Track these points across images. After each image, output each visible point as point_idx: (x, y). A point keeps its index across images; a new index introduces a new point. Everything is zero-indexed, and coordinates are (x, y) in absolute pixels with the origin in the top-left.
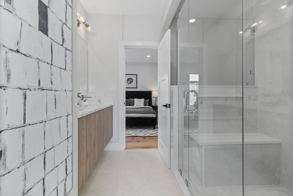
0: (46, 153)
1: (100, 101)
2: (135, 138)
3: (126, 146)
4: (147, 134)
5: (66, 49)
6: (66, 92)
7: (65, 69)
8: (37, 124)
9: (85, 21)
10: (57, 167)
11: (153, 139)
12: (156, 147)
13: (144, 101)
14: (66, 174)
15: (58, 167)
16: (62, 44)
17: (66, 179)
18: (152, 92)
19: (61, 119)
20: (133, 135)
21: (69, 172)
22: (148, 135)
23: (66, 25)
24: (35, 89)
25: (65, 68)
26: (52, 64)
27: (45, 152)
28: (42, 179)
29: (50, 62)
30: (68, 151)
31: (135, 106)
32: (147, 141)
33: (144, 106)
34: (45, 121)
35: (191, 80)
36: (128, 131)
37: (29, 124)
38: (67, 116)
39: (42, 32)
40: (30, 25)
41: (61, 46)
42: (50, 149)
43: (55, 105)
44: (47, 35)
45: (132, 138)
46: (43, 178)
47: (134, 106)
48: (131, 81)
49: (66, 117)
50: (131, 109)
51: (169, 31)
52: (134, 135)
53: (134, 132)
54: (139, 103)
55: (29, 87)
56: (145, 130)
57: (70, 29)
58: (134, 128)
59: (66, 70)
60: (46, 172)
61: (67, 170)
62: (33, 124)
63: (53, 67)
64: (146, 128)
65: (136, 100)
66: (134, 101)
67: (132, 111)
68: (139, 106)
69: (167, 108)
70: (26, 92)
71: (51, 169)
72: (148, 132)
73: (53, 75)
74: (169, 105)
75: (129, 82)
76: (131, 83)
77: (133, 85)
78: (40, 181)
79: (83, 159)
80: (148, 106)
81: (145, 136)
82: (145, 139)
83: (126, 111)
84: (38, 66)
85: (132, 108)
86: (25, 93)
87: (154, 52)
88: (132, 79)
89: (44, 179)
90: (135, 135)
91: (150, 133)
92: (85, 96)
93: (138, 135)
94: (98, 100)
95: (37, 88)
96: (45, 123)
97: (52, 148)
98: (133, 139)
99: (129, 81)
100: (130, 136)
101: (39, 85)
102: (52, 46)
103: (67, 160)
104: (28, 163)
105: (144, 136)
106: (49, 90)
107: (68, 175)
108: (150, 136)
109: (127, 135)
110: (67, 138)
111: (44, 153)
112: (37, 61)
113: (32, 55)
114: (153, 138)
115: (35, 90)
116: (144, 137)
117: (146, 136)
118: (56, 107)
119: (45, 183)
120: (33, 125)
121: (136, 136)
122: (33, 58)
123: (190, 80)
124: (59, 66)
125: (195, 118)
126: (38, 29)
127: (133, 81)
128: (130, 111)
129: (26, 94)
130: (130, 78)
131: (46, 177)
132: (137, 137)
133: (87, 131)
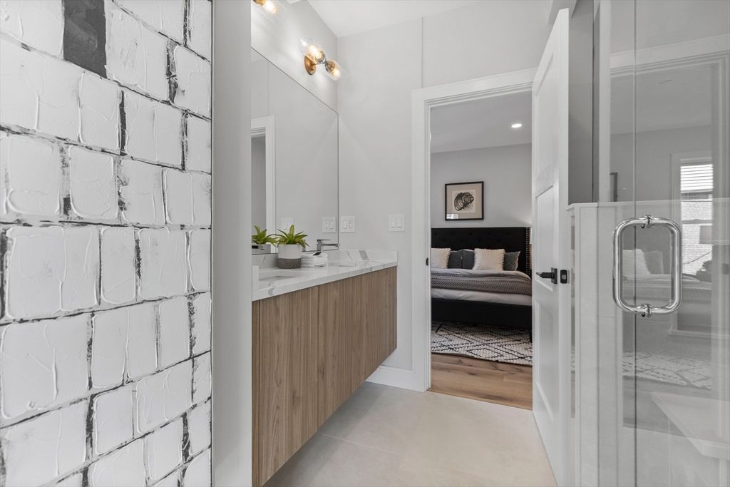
0: (95, 400)
1: (364, 255)
2: (464, 360)
3: (432, 380)
4: (504, 353)
5: (186, 113)
6: (184, 231)
7: (180, 168)
8: (55, 318)
9: (324, 56)
10: (143, 436)
11: (520, 375)
12: (527, 403)
13: (502, 256)
14: (186, 454)
15: (147, 437)
16: (166, 98)
17: (184, 471)
18: (529, 229)
19: (162, 305)
20: (462, 351)
21: (200, 450)
22: (506, 357)
23: (186, 46)
24: (47, 223)
25: (183, 165)
26: (123, 154)
27: (93, 396)
28: (78, 469)
29: (116, 147)
30: (192, 393)
31: (475, 270)
32: (502, 377)
33: (504, 269)
34: (93, 311)
35: (685, 187)
36: (451, 337)
37: (19, 320)
38: (192, 295)
39: (80, 66)
40: (25, 47)
41: (165, 106)
42: (114, 389)
43: (139, 266)
44: (103, 74)
45: (457, 359)
46: (83, 467)
47: (475, 268)
48: (467, 200)
49: (186, 301)
50: (462, 279)
51: (564, 15)
52: (465, 353)
53: (465, 342)
54: (488, 260)
55: (18, 218)
56: (501, 340)
57: (203, 58)
58: (469, 332)
59: (184, 169)
60: (96, 453)
61: (189, 446)
62: (39, 320)
63: (126, 162)
64: (507, 336)
65: (480, 253)
66: (473, 254)
67: (462, 284)
68: (489, 268)
69: (556, 283)
70: (8, 232)
71: (118, 444)
72: (509, 347)
73: (130, 184)
74: (564, 272)
75: (461, 205)
76: (465, 205)
77: (473, 210)
78: (67, 477)
79: (278, 407)
80: (518, 269)
81: (497, 361)
82: (497, 369)
83: (432, 282)
84: (61, 159)
85: (464, 276)
86: (5, 233)
87: (521, 103)
88: (468, 195)
89: (85, 472)
90: (468, 353)
91: (516, 354)
92: (325, 242)
93: (476, 352)
94: (361, 252)
95: (56, 220)
96: (93, 315)
97: (122, 385)
98: (460, 362)
99: (460, 201)
100: (451, 352)
101: (66, 212)
102: (122, 105)
103: (189, 418)
104: (15, 426)
105: (494, 359)
106: (112, 226)
107: (192, 458)
108: (515, 362)
109: (445, 348)
110: (190, 358)
111: (86, 399)
112: (56, 144)
113: (35, 128)
114: (522, 371)
115: (48, 226)
116: (494, 364)
117: (500, 359)
118: (139, 272)
119: (89, 480)
120: (36, 323)
121: (470, 354)
122: (39, 137)
123: (682, 189)
124: (156, 161)
125: (682, 332)
126: (62, 56)
127: (471, 201)
128: (457, 284)
129: (8, 235)
130: (464, 194)
131: (96, 464)
132: (472, 358)
133: (292, 334)
